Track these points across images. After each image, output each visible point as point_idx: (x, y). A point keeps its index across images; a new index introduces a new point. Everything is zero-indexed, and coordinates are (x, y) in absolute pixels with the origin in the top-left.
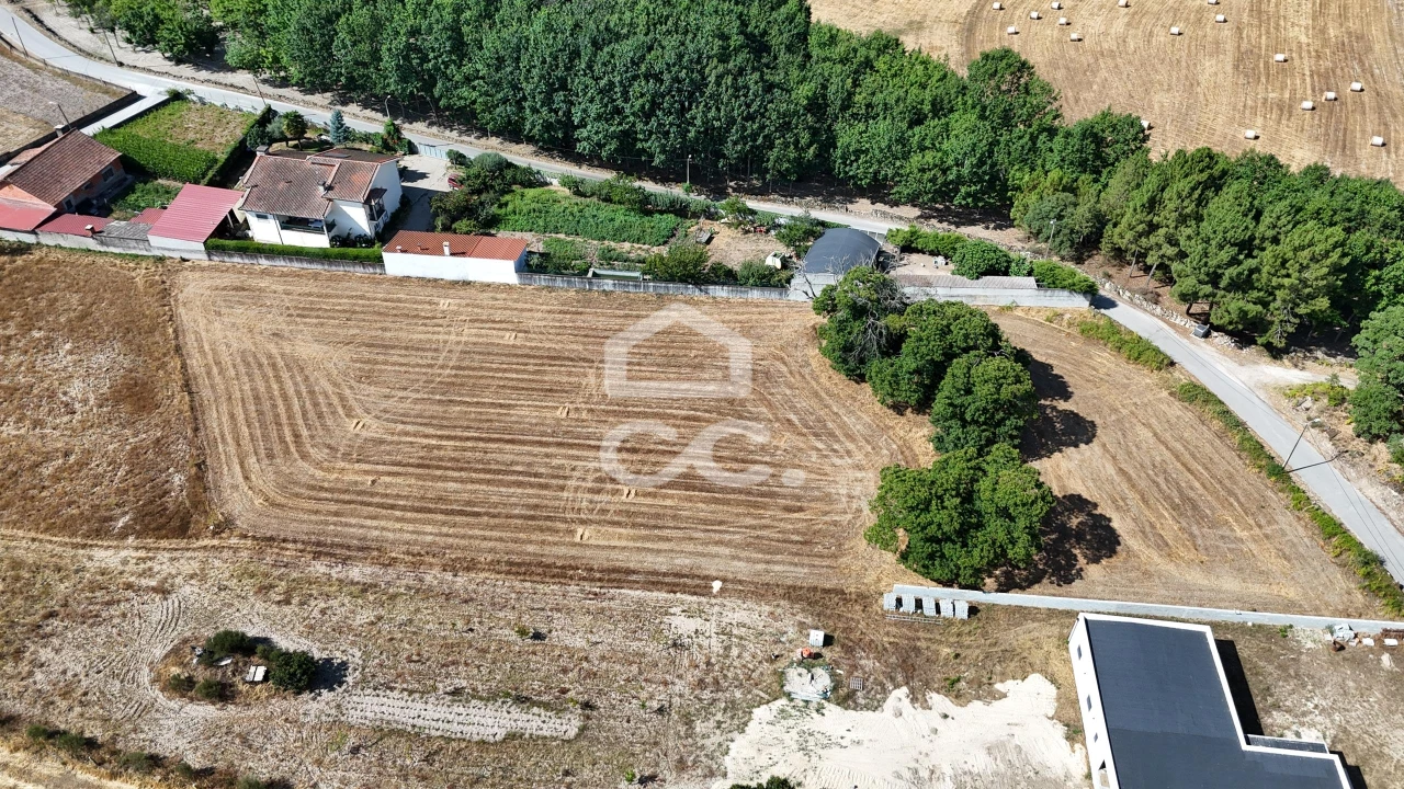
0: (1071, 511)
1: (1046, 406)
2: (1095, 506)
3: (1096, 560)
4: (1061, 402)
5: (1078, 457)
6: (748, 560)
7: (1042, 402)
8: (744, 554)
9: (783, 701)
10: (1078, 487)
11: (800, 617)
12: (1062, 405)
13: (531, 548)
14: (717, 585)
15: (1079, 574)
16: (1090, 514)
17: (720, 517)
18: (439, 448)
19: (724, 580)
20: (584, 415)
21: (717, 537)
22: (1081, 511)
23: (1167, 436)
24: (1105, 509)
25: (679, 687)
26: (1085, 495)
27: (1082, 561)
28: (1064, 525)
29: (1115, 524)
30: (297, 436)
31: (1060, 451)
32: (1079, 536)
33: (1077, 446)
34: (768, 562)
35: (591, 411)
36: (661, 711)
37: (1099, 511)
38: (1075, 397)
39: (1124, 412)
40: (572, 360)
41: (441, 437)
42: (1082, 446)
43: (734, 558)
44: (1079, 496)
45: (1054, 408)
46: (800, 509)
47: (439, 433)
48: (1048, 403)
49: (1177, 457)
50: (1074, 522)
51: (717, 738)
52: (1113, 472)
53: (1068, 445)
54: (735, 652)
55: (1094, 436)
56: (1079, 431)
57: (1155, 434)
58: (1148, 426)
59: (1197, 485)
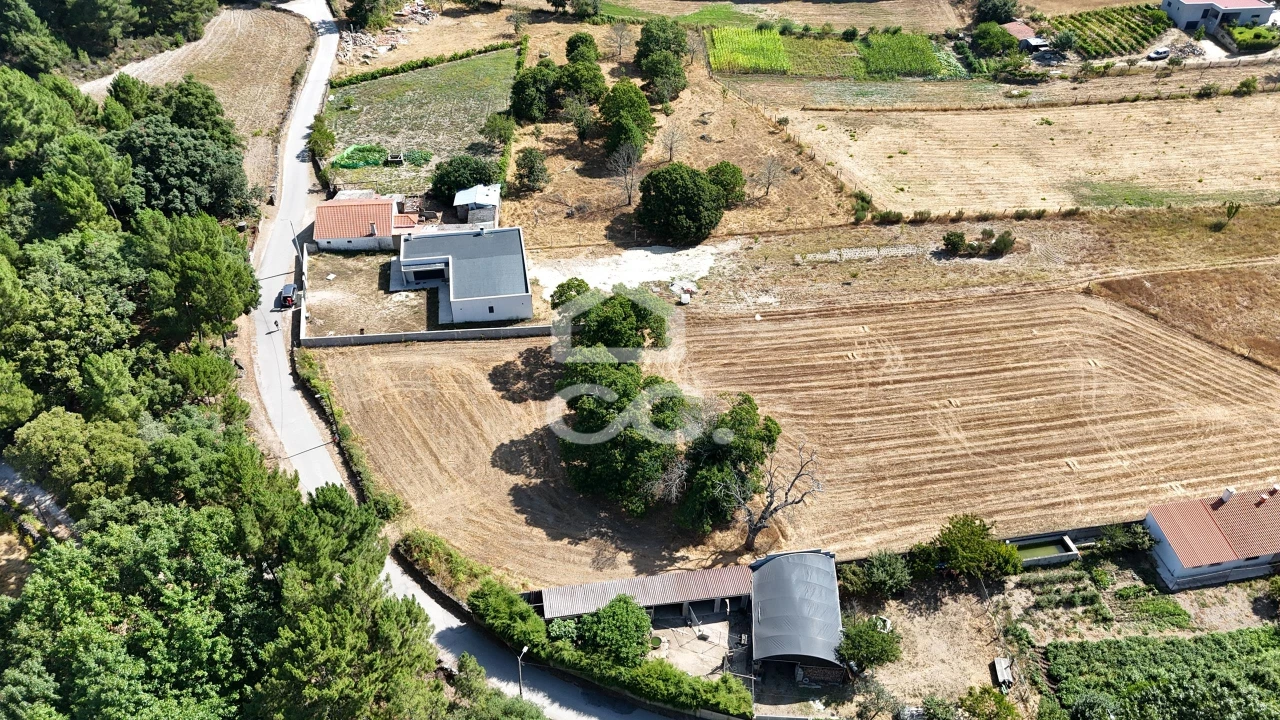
0: (523, 391)
1: (536, 476)
2: (503, 397)
3: (508, 364)
4: (520, 483)
5: (511, 432)
6: (745, 333)
7: (539, 481)
8: (750, 335)
9: (696, 279)
10: (516, 409)
11: (699, 311)
12: (520, 480)
13: (890, 317)
14: (758, 317)
15: (521, 354)
16: (508, 391)
17: (779, 353)
18: (1018, 361)
19: (756, 321)
20: (936, 403)
21: (773, 341)
22: (514, 393)
23: (428, 462)
24: (495, 395)
25: (754, 278)
26: (510, 403)
27: (519, 363)
28: (529, 382)
29: (491, 386)
30: (1125, 348)
31: (526, 436)
32: (518, 376)
33: (512, 441)
34: (732, 333)
35: (934, 408)
36: (758, 268)
37: (500, 394)
38: (506, 489)
39: (461, 481)
40: (993, 452)
41: (1025, 368)
42: (506, 442)
43: (754, 333)
44: (514, 402)
45: (528, 476)
46: (725, 365)
47: (1029, 371)
48: (534, 481)
49: (425, 442)
50: (520, 385)
51: (723, 263)
52: (484, 423)
53: (518, 442)
54: (731, 293)
55: (494, 453)
56: (507, 457)
57: (438, 461)
58: (442, 469)
59: (416, 421)
